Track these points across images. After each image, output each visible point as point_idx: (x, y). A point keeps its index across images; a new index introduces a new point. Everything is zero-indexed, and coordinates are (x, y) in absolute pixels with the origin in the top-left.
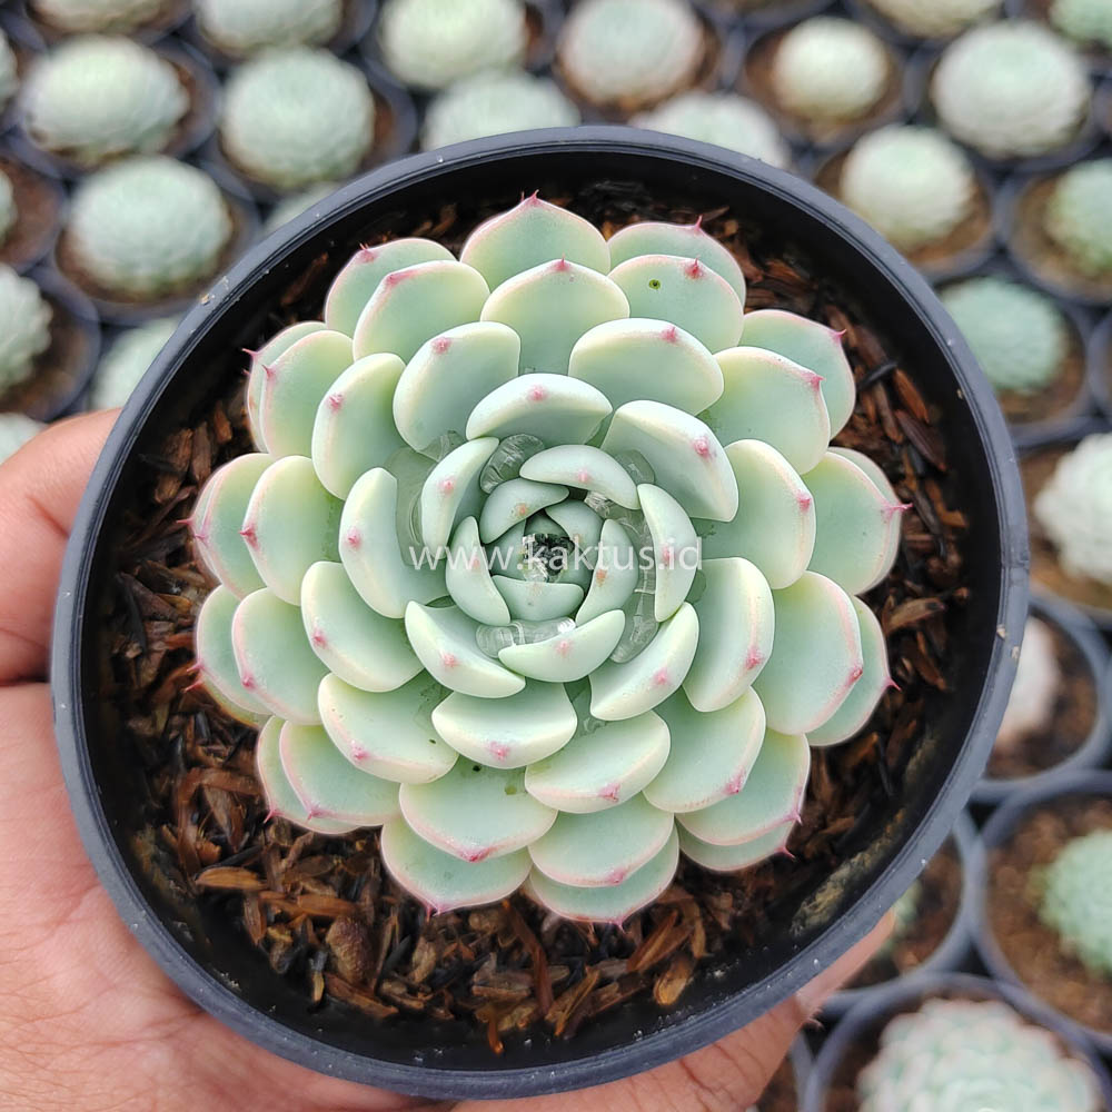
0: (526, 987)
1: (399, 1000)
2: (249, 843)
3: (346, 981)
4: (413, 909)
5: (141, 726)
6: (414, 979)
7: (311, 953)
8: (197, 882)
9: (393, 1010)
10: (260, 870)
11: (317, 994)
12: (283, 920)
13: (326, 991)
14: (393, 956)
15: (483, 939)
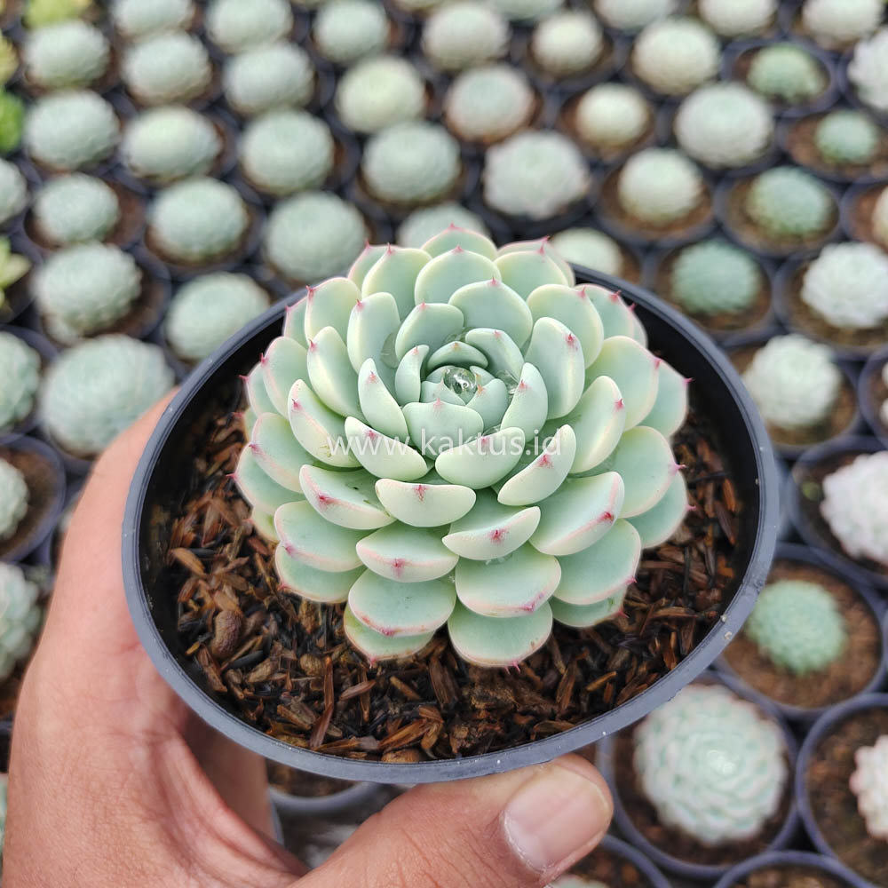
0: (310, 723)
1: (232, 686)
2: (211, 548)
4: (274, 641)
5: (201, 465)
6: (248, 678)
7: (203, 631)
8: (172, 551)
9: (225, 689)
10: (208, 567)
11: (190, 651)
12: (200, 602)
13: (196, 654)
14: (246, 657)
15: (302, 681)
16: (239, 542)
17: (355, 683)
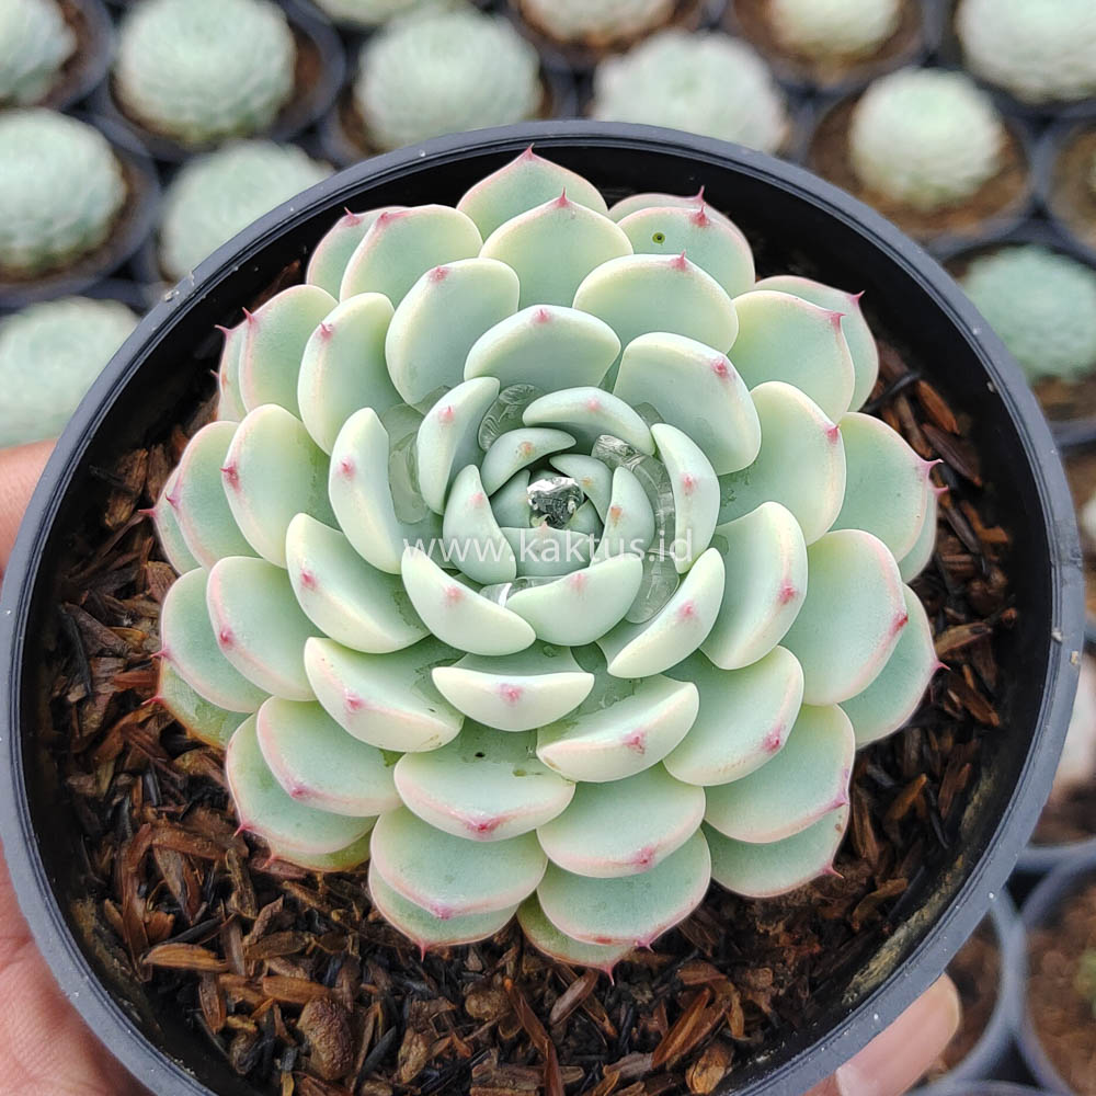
0: (534, 1087)
2: (207, 916)
3: (321, 1079)
4: (398, 998)
5: (83, 783)
6: (400, 1080)
7: (278, 1050)
8: (146, 960)
10: (219, 950)
12: (244, 1010)
14: (376, 1051)
15: (481, 1032)
16: (244, 880)
17: (561, 991)
